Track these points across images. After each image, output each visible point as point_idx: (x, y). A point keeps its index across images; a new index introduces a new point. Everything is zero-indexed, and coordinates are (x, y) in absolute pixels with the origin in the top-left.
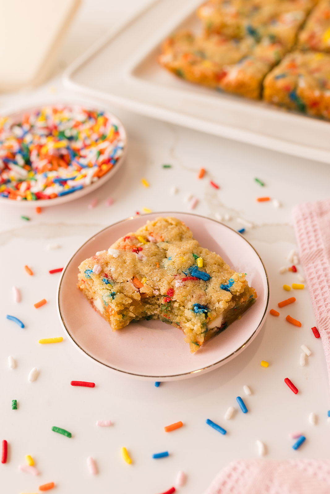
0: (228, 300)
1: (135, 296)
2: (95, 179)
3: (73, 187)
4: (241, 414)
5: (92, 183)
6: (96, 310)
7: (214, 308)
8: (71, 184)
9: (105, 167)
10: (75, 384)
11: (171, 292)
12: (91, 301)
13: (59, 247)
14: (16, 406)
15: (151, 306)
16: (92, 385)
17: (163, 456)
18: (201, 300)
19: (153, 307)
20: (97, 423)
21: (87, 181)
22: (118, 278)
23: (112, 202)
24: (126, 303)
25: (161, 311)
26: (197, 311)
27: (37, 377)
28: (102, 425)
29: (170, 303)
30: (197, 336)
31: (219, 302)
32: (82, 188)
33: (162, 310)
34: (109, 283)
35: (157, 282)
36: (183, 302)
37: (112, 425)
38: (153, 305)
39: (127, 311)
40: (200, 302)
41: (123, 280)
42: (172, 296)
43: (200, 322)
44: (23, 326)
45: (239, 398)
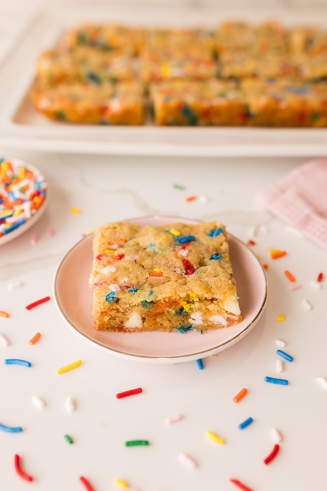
2: (34, 211)
3: (14, 224)
4: (288, 363)
5: (32, 215)
8: (9, 221)
9: (37, 200)
10: (121, 396)
13: (22, 285)
14: (71, 441)
16: (139, 391)
17: (248, 423)
20: (167, 422)
21: (27, 214)
23: (53, 233)
27: (75, 404)
28: (173, 422)
32: (24, 222)
37: (182, 418)
44: (30, 365)
45: (279, 351)
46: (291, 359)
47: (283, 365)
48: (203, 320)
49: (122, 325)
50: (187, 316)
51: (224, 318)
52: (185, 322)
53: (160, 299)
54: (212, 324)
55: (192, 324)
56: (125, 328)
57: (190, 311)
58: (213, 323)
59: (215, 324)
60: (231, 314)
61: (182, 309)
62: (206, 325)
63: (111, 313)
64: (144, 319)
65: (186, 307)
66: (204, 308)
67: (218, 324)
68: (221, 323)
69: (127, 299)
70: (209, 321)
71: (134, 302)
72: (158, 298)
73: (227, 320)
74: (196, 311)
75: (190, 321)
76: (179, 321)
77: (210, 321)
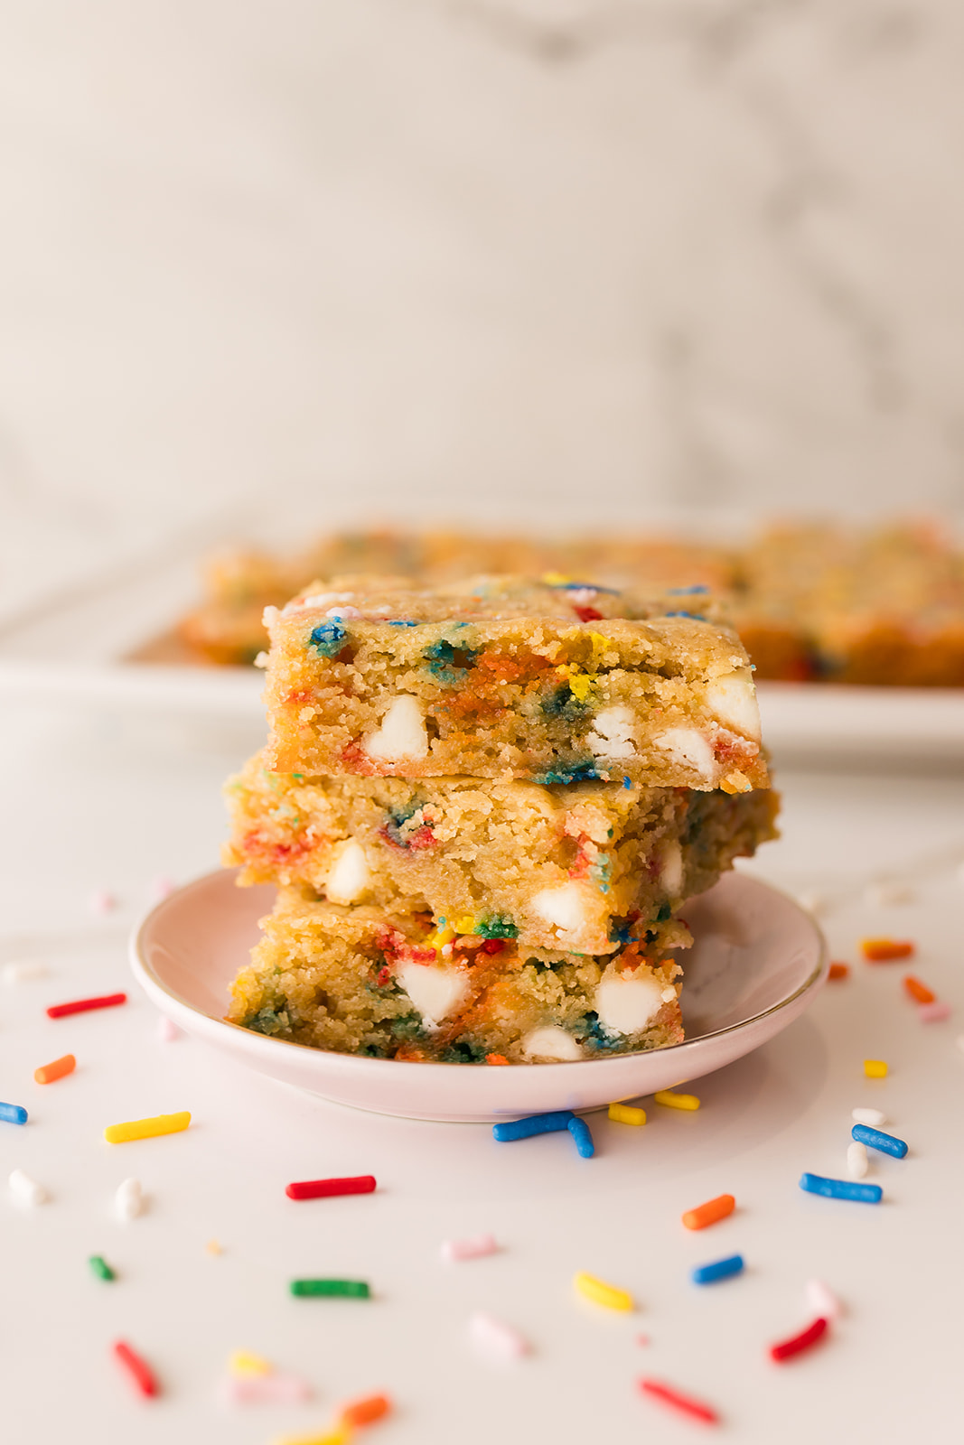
48: (634, 742)
49: (357, 745)
50: (583, 721)
51: (708, 740)
52: (575, 745)
53: (490, 638)
54: (662, 764)
55: (598, 755)
56: (367, 758)
57: (593, 699)
58: (668, 755)
59: (674, 760)
60: (730, 728)
61: (565, 693)
62: (644, 761)
63: (322, 694)
64: (432, 728)
65: (580, 688)
66: (640, 692)
67: (686, 764)
68: (697, 764)
69: (382, 640)
70: (657, 747)
71: (403, 648)
72: (485, 637)
73: (717, 755)
74: (613, 702)
75: (591, 738)
76: (552, 740)
77: (658, 749)
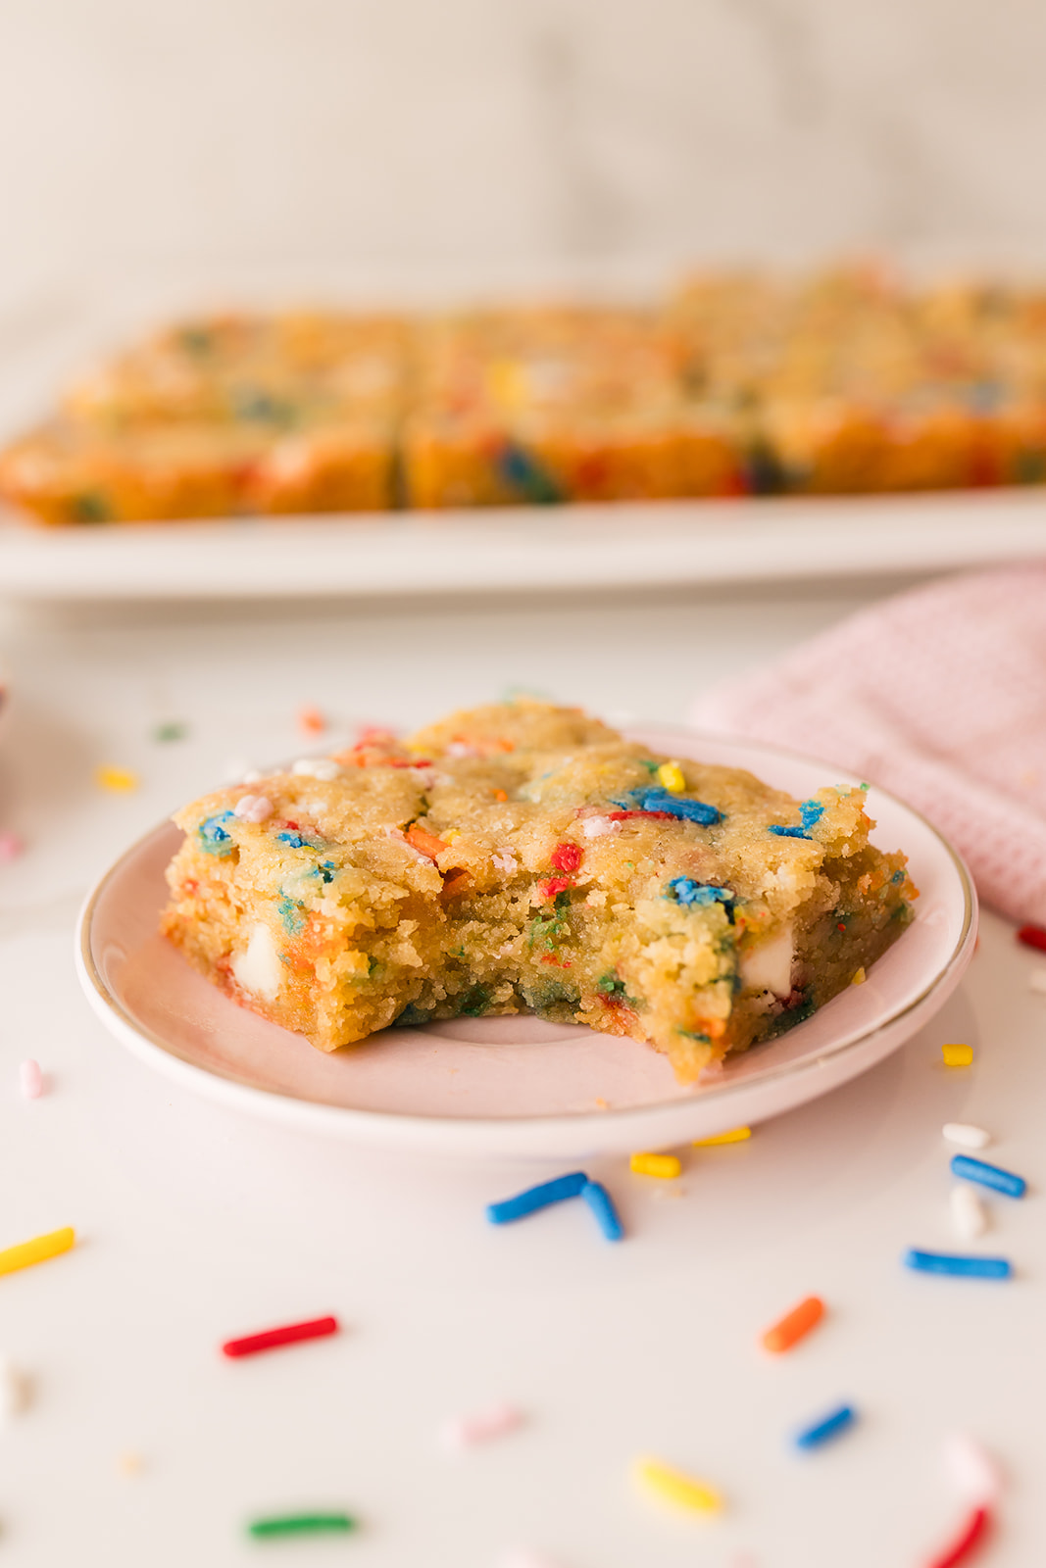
0: (809, 860)
1: (416, 877)
6: (241, 1003)
7: (759, 892)
11: (569, 856)
12: (220, 970)
15: (485, 926)
17: (833, 1427)
18: (697, 867)
19: (496, 931)
22: (342, 827)
24: (384, 899)
25: (531, 946)
26: (691, 897)
29: (564, 897)
30: (701, 996)
31: (773, 868)
33: (532, 941)
34: (306, 845)
35: (507, 835)
36: (622, 886)
37: (516, 1422)
38: (495, 922)
39: (387, 943)
40: (697, 873)
41: (365, 831)
42: (574, 868)
43: (709, 929)
45: (962, 1159)
46: (1018, 1188)
47: (985, 1208)
